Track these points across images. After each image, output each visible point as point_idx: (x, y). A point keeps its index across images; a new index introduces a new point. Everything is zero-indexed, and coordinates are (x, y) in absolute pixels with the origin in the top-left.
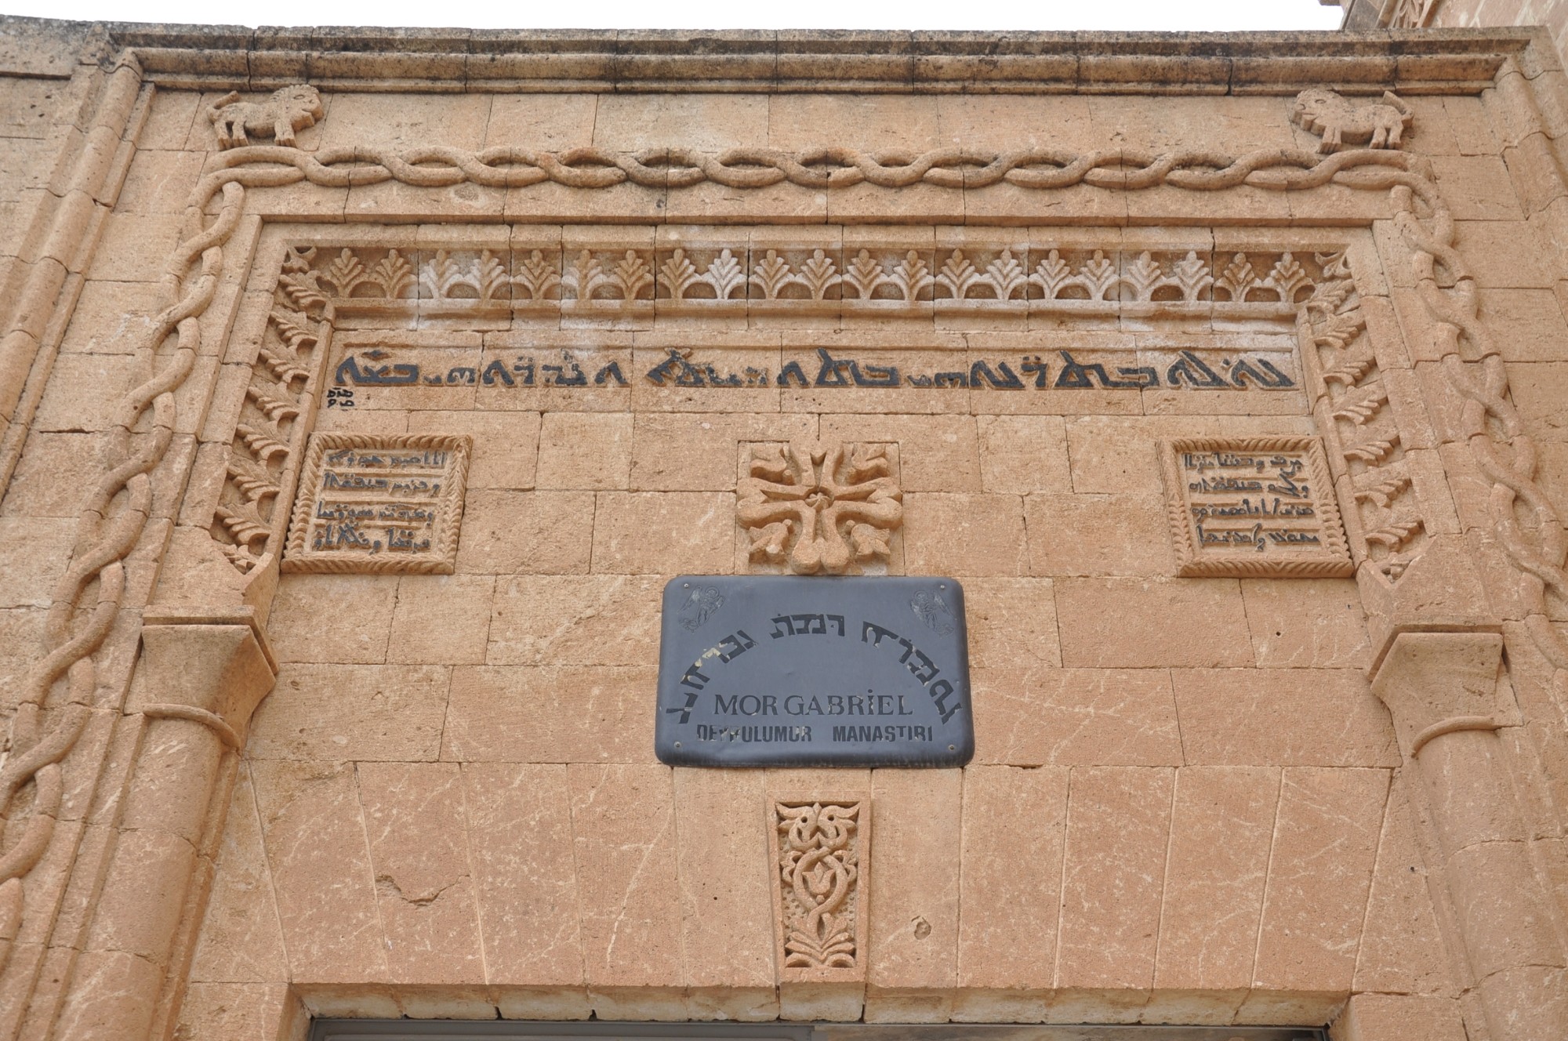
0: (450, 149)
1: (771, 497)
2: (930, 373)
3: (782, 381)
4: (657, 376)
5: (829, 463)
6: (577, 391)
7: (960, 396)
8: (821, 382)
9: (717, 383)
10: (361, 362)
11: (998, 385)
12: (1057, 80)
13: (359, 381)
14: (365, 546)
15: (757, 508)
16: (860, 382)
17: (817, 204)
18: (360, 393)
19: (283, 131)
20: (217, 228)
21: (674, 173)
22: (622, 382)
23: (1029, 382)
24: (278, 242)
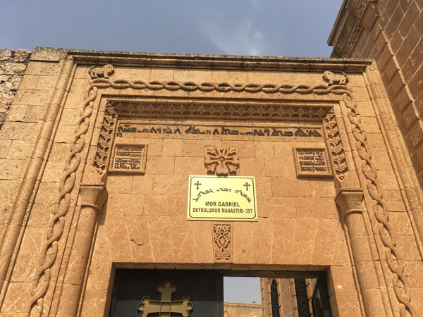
0: (143, 80)
1: (212, 159)
2: (245, 132)
3: (214, 133)
4: (187, 132)
5: (224, 151)
6: (170, 135)
7: (251, 137)
8: (222, 133)
9: (200, 133)
10: (123, 127)
11: (259, 135)
12: (273, 68)
13: (123, 131)
14: (126, 168)
15: (209, 161)
16: (230, 133)
17: (222, 95)
18: (124, 134)
19: (106, 75)
20: (92, 97)
21: (191, 87)
22: (180, 133)
23: (266, 134)
24: (105, 100)
